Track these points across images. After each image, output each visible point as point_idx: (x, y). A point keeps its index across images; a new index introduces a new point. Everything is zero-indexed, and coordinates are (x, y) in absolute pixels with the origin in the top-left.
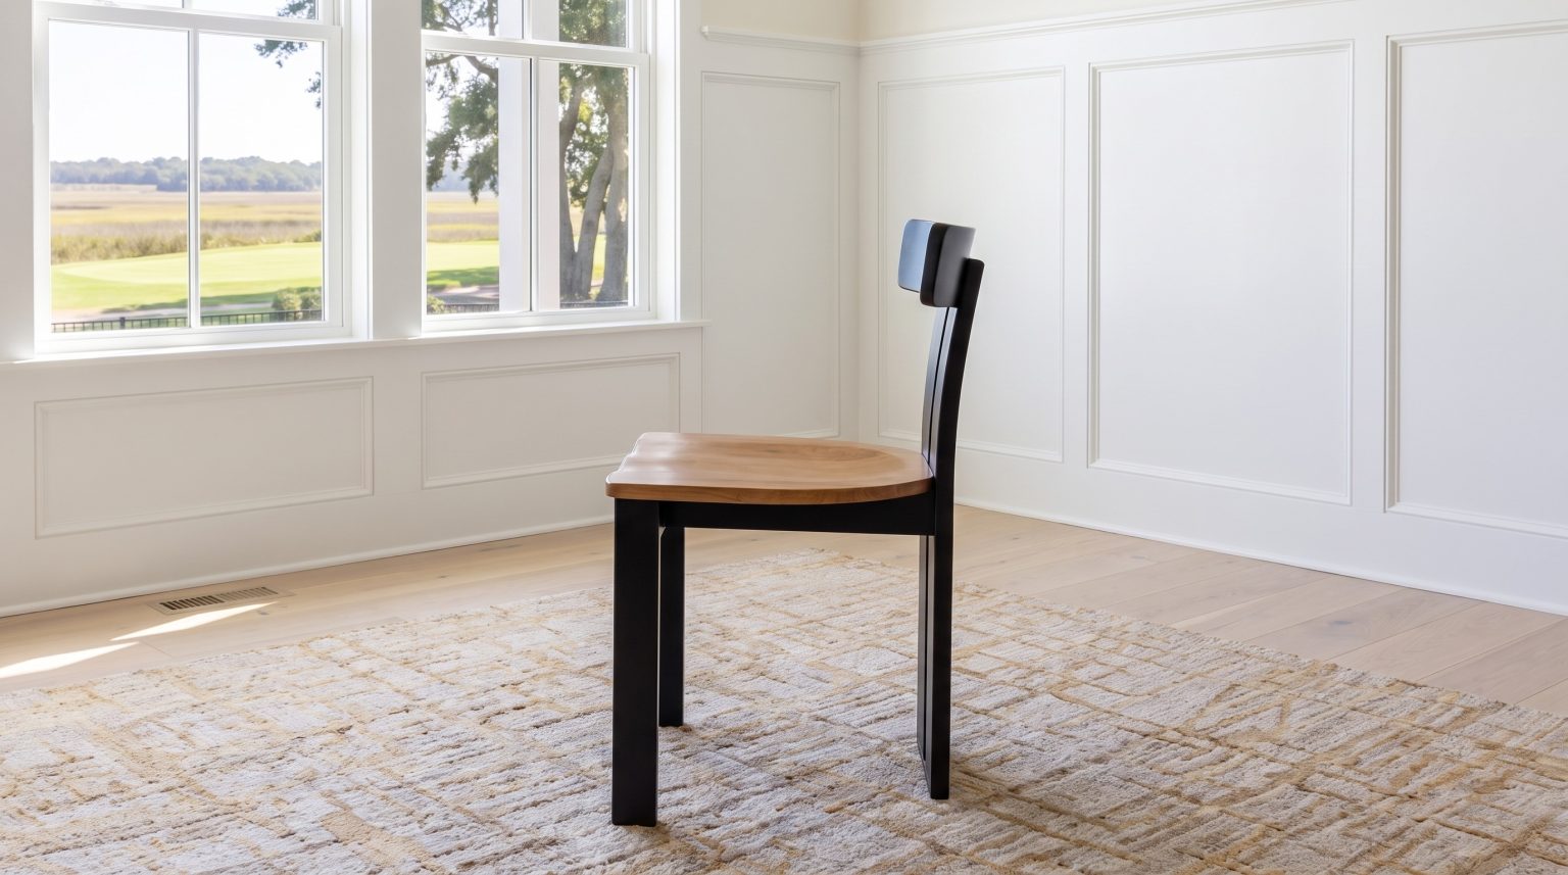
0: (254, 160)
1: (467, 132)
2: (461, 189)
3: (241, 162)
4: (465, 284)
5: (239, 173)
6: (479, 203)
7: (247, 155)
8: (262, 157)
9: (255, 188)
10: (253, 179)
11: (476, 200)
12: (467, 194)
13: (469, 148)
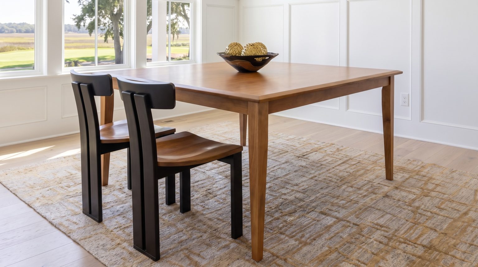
0: (24, 24)
1: (88, 15)
2: (86, 33)
3: (20, 24)
4: (88, 61)
5: (19, 28)
6: (91, 36)
7: (22, 22)
8: (27, 23)
9: (25, 32)
10: (23, 29)
11: (91, 35)
12: (88, 34)
13: (88, 20)
